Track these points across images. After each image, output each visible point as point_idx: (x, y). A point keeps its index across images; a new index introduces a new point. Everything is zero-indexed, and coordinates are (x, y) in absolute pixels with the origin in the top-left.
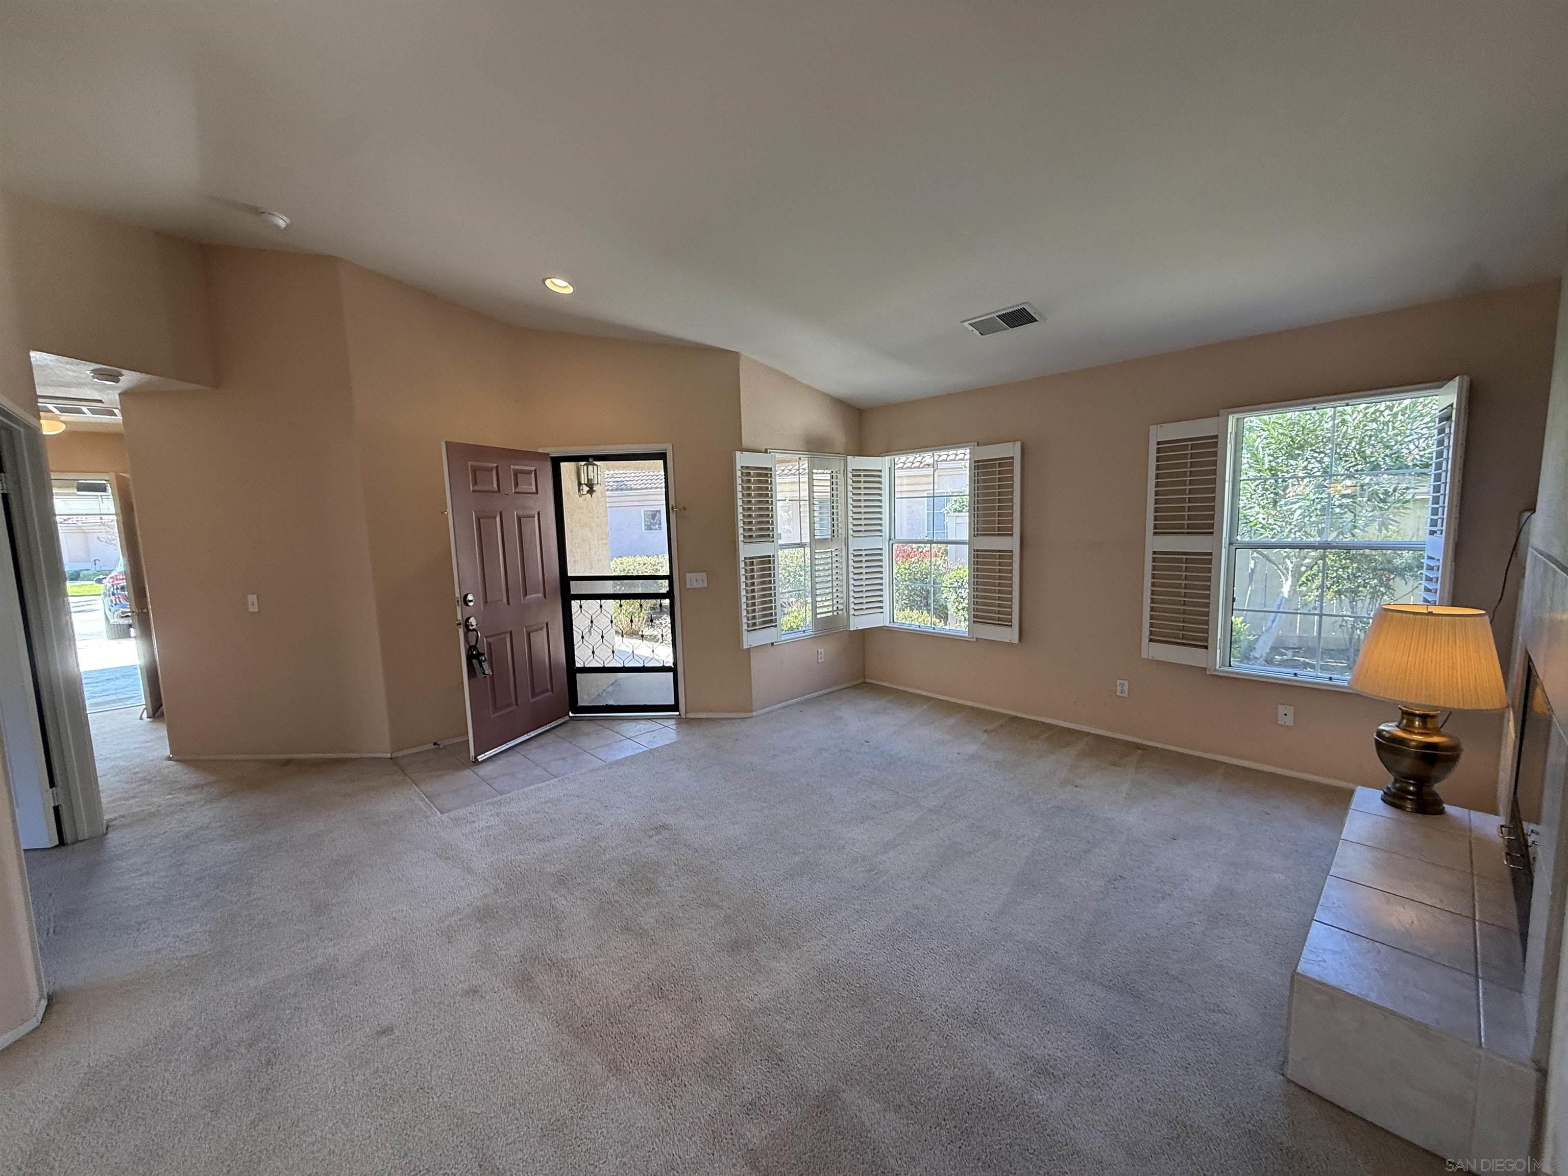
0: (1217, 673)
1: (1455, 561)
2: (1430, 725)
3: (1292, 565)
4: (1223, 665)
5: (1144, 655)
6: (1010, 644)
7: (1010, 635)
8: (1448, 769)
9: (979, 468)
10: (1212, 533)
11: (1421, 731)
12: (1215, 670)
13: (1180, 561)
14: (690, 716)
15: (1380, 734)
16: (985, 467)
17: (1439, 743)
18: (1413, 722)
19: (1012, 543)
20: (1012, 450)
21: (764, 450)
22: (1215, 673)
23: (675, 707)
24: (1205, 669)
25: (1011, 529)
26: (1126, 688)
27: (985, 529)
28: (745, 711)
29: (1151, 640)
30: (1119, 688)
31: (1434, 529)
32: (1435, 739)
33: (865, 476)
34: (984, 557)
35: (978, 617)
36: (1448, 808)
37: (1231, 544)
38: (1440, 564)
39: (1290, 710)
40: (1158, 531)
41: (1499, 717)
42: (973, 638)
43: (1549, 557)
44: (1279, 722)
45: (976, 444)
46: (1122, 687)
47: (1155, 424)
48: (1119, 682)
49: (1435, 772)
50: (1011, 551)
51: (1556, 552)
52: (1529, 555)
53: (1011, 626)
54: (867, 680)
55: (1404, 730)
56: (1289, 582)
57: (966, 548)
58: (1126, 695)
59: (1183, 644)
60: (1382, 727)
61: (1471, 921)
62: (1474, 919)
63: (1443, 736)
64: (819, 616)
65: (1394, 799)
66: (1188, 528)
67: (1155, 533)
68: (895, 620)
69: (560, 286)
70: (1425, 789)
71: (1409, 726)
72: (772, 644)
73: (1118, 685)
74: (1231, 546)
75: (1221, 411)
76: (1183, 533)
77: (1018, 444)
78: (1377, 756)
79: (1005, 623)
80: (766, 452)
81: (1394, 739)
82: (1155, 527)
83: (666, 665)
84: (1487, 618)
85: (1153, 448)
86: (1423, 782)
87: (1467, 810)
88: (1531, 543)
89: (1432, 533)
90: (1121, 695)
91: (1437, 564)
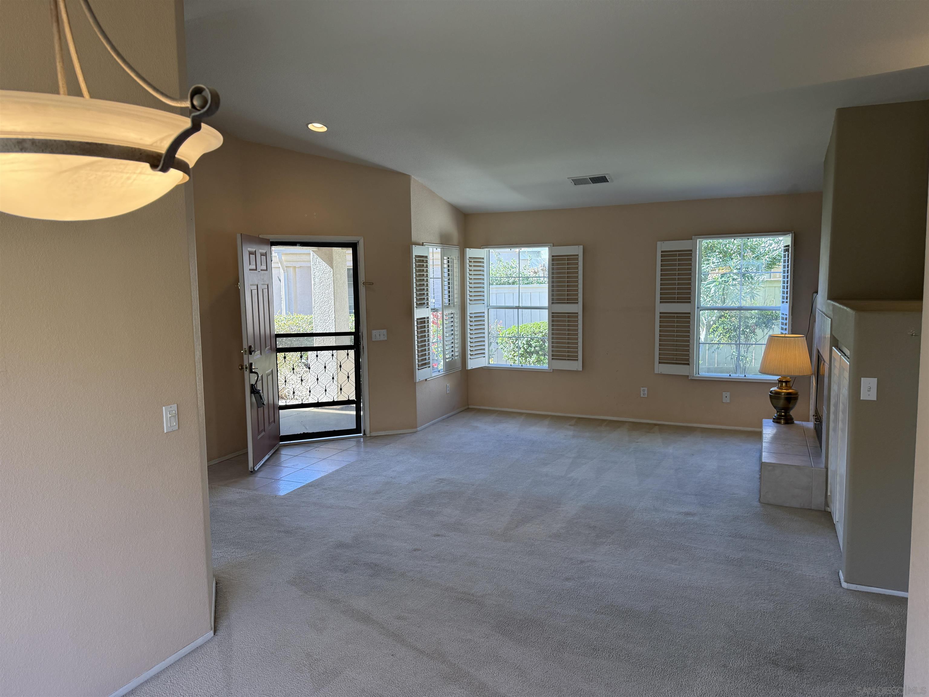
0: (695, 378)
1: (792, 315)
2: (788, 386)
3: (706, 322)
4: (696, 374)
5: (656, 372)
6: (577, 372)
7: (577, 366)
8: (795, 403)
9: (554, 259)
10: (690, 302)
11: (786, 388)
12: (693, 376)
13: (674, 317)
14: (374, 434)
15: (771, 392)
16: (558, 260)
17: (792, 392)
18: (783, 385)
19: (577, 308)
20: (578, 250)
21: (421, 243)
22: (693, 378)
23: (358, 430)
24: (688, 376)
25: (577, 299)
26: (646, 392)
27: (558, 299)
28: (413, 428)
29: (660, 363)
30: (642, 393)
31: (783, 300)
32: (790, 391)
33: (474, 262)
34: (558, 317)
35: (555, 356)
36: (795, 422)
37: (698, 308)
38: (788, 316)
39: (728, 394)
40: (663, 300)
41: (809, 377)
42: (551, 370)
43: (822, 312)
44: (724, 401)
45: (552, 244)
46: (644, 392)
47: (660, 241)
48: (642, 389)
49: (791, 406)
50: (577, 313)
51: (824, 310)
52: (817, 311)
53: (577, 360)
54: (471, 407)
55: (780, 389)
56: (704, 332)
57: (546, 311)
58: (646, 396)
59: (676, 364)
60: (771, 389)
61: (807, 447)
62: (807, 446)
63: (793, 389)
64: (447, 360)
65: (777, 421)
66: (677, 299)
67: (661, 302)
68: (490, 363)
69: (317, 127)
70: (788, 414)
71: (782, 387)
72: (426, 380)
73: (641, 391)
74: (698, 309)
75: (693, 237)
76: (675, 302)
77: (582, 246)
78: (770, 403)
79: (575, 358)
80: (423, 245)
81: (777, 393)
82: (661, 298)
83: (350, 399)
84: (805, 338)
85: (659, 254)
86: (787, 409)
87: (801, 422)
88: (817, 307)
89: (783, 302)
90: (644, 396)
91: (786, 316)
